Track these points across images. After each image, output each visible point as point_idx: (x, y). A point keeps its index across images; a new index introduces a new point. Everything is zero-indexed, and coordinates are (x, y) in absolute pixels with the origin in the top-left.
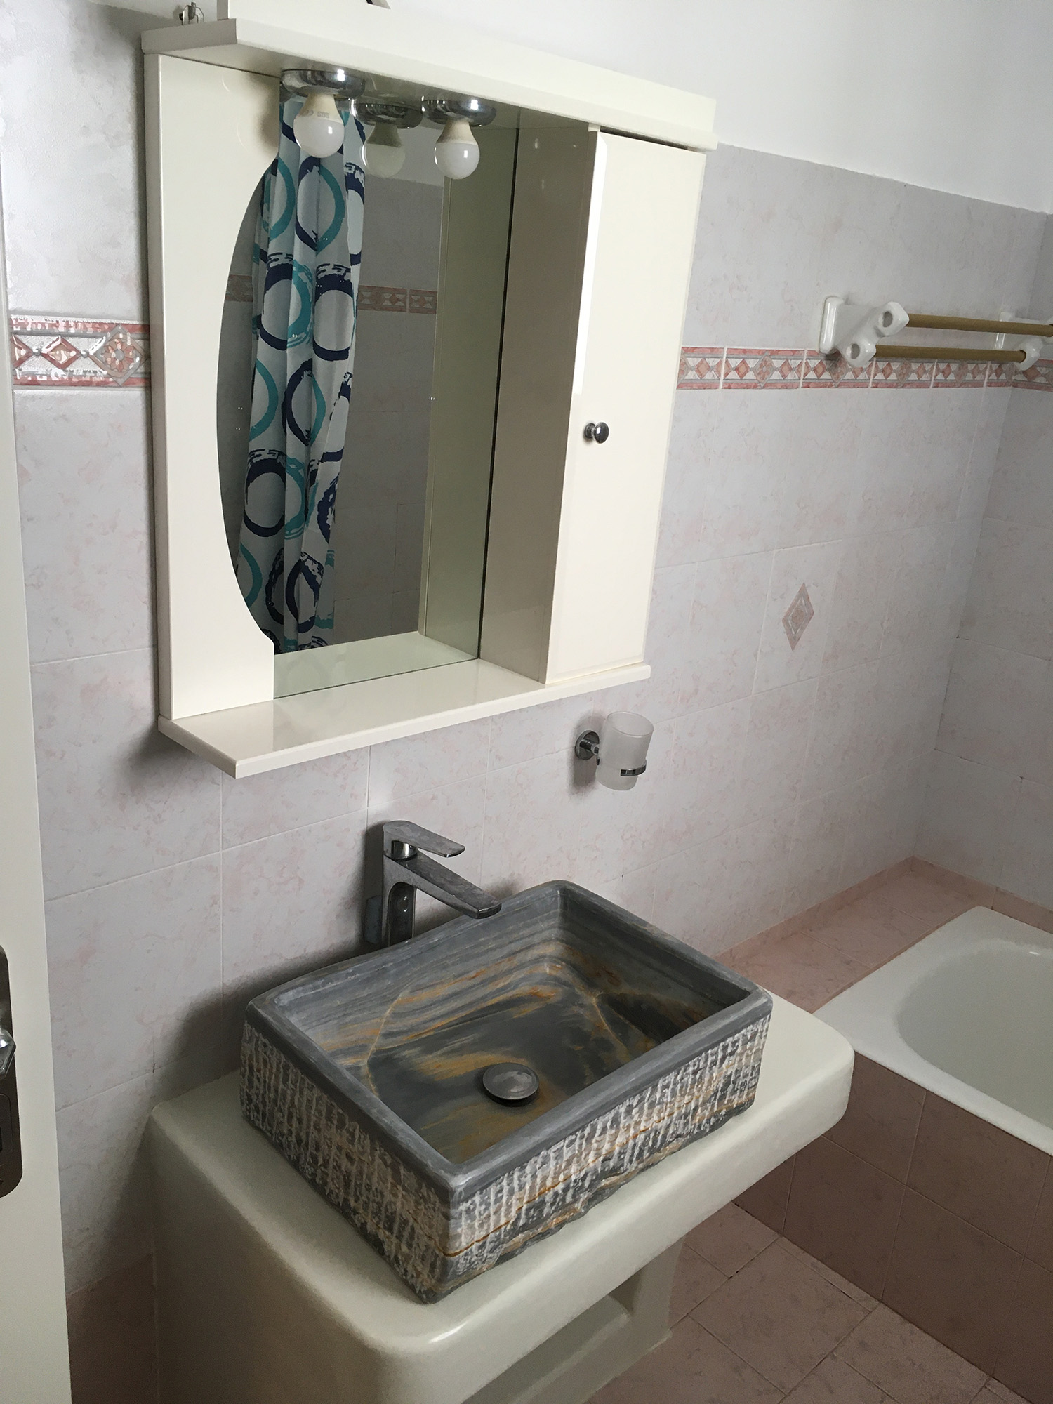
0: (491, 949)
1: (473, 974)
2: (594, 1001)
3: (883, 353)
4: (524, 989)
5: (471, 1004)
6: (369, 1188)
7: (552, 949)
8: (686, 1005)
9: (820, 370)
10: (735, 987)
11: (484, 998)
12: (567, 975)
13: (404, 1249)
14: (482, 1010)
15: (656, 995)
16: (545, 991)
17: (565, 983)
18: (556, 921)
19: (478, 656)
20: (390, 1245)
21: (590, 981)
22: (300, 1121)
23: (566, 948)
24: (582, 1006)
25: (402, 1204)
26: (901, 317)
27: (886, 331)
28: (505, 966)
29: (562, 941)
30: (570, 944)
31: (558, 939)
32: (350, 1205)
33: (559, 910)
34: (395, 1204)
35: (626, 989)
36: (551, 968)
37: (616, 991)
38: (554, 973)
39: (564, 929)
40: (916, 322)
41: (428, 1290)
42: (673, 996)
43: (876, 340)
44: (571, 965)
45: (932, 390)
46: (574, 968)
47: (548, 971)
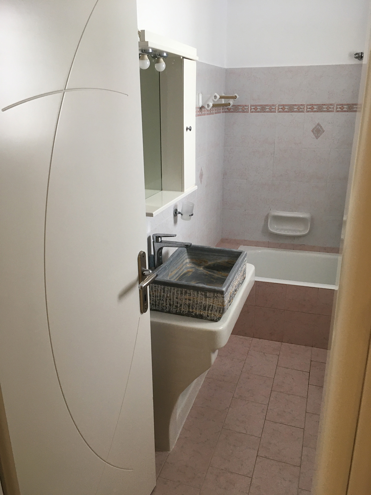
0: (179, 261)
1: (178, 268)
2: (202, 269)
3: (214, 106)
4: (185, 271)
5: (179, 275)
6: (197, 304)
7: (188, 260)
8: (227, 260)
9: (199, 111)
10: (239, 252)
11: (180, 274)
12: (193, 266)
13: (210, 312)
14: (181, 276)
15: (219, 261)
16: (190, 270)
17: (193, 268)
18: (186, 254)
19: (162, 190)
20: (205, 313)
21: (199, 265)
22: (170, 300)
23: (191, 259)
24: (200, 270)
25: (209, 302)
26: (218, 97)
27: (216, 100)
28: (182, 266)
29: (189, 258)
30: (191, 258)
31: (188, 258)
32: (190, 311)
33: (186, 251)
34: (206, 303)
35: (210, 263)
36: (189, 265)
37: (207, 265)
38: (190, 266)
39: (189, 255)
40: (221, 97)
41: (219, 317)
42: (223, 260)
43: (213, 103)
44: (193, 263)
45: (214, 115)
46: (194, 263)
47: (188, 266)
